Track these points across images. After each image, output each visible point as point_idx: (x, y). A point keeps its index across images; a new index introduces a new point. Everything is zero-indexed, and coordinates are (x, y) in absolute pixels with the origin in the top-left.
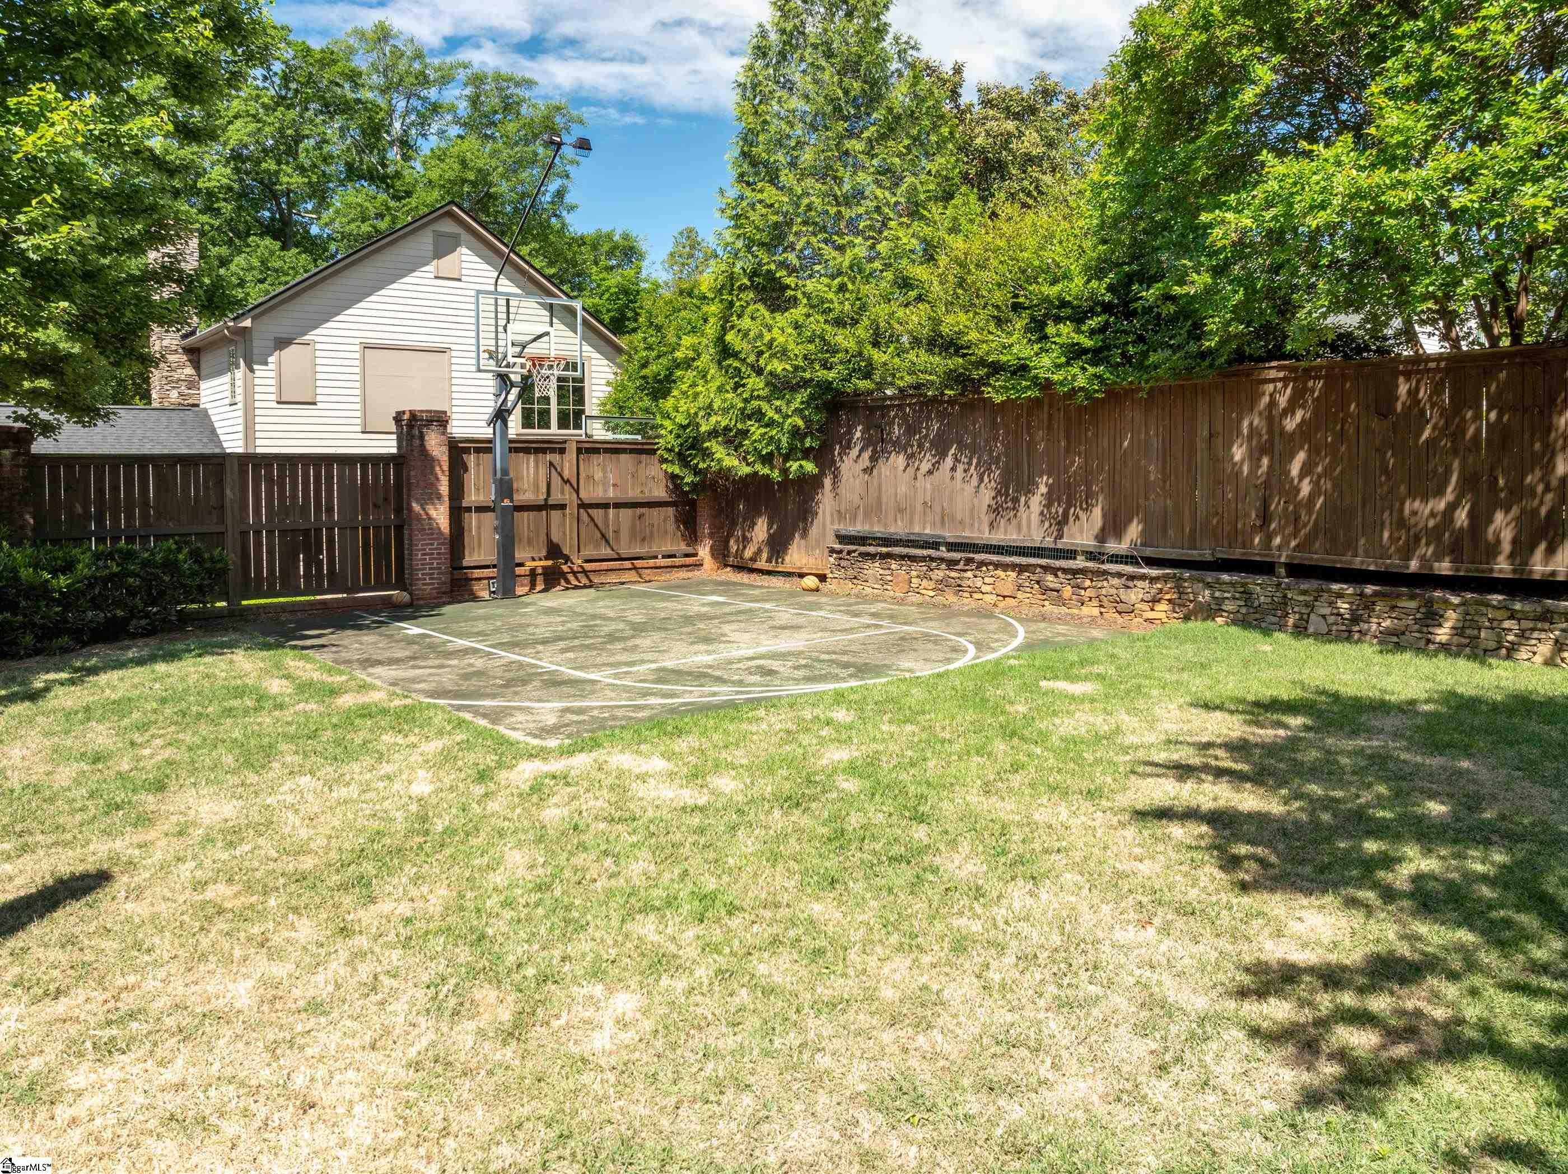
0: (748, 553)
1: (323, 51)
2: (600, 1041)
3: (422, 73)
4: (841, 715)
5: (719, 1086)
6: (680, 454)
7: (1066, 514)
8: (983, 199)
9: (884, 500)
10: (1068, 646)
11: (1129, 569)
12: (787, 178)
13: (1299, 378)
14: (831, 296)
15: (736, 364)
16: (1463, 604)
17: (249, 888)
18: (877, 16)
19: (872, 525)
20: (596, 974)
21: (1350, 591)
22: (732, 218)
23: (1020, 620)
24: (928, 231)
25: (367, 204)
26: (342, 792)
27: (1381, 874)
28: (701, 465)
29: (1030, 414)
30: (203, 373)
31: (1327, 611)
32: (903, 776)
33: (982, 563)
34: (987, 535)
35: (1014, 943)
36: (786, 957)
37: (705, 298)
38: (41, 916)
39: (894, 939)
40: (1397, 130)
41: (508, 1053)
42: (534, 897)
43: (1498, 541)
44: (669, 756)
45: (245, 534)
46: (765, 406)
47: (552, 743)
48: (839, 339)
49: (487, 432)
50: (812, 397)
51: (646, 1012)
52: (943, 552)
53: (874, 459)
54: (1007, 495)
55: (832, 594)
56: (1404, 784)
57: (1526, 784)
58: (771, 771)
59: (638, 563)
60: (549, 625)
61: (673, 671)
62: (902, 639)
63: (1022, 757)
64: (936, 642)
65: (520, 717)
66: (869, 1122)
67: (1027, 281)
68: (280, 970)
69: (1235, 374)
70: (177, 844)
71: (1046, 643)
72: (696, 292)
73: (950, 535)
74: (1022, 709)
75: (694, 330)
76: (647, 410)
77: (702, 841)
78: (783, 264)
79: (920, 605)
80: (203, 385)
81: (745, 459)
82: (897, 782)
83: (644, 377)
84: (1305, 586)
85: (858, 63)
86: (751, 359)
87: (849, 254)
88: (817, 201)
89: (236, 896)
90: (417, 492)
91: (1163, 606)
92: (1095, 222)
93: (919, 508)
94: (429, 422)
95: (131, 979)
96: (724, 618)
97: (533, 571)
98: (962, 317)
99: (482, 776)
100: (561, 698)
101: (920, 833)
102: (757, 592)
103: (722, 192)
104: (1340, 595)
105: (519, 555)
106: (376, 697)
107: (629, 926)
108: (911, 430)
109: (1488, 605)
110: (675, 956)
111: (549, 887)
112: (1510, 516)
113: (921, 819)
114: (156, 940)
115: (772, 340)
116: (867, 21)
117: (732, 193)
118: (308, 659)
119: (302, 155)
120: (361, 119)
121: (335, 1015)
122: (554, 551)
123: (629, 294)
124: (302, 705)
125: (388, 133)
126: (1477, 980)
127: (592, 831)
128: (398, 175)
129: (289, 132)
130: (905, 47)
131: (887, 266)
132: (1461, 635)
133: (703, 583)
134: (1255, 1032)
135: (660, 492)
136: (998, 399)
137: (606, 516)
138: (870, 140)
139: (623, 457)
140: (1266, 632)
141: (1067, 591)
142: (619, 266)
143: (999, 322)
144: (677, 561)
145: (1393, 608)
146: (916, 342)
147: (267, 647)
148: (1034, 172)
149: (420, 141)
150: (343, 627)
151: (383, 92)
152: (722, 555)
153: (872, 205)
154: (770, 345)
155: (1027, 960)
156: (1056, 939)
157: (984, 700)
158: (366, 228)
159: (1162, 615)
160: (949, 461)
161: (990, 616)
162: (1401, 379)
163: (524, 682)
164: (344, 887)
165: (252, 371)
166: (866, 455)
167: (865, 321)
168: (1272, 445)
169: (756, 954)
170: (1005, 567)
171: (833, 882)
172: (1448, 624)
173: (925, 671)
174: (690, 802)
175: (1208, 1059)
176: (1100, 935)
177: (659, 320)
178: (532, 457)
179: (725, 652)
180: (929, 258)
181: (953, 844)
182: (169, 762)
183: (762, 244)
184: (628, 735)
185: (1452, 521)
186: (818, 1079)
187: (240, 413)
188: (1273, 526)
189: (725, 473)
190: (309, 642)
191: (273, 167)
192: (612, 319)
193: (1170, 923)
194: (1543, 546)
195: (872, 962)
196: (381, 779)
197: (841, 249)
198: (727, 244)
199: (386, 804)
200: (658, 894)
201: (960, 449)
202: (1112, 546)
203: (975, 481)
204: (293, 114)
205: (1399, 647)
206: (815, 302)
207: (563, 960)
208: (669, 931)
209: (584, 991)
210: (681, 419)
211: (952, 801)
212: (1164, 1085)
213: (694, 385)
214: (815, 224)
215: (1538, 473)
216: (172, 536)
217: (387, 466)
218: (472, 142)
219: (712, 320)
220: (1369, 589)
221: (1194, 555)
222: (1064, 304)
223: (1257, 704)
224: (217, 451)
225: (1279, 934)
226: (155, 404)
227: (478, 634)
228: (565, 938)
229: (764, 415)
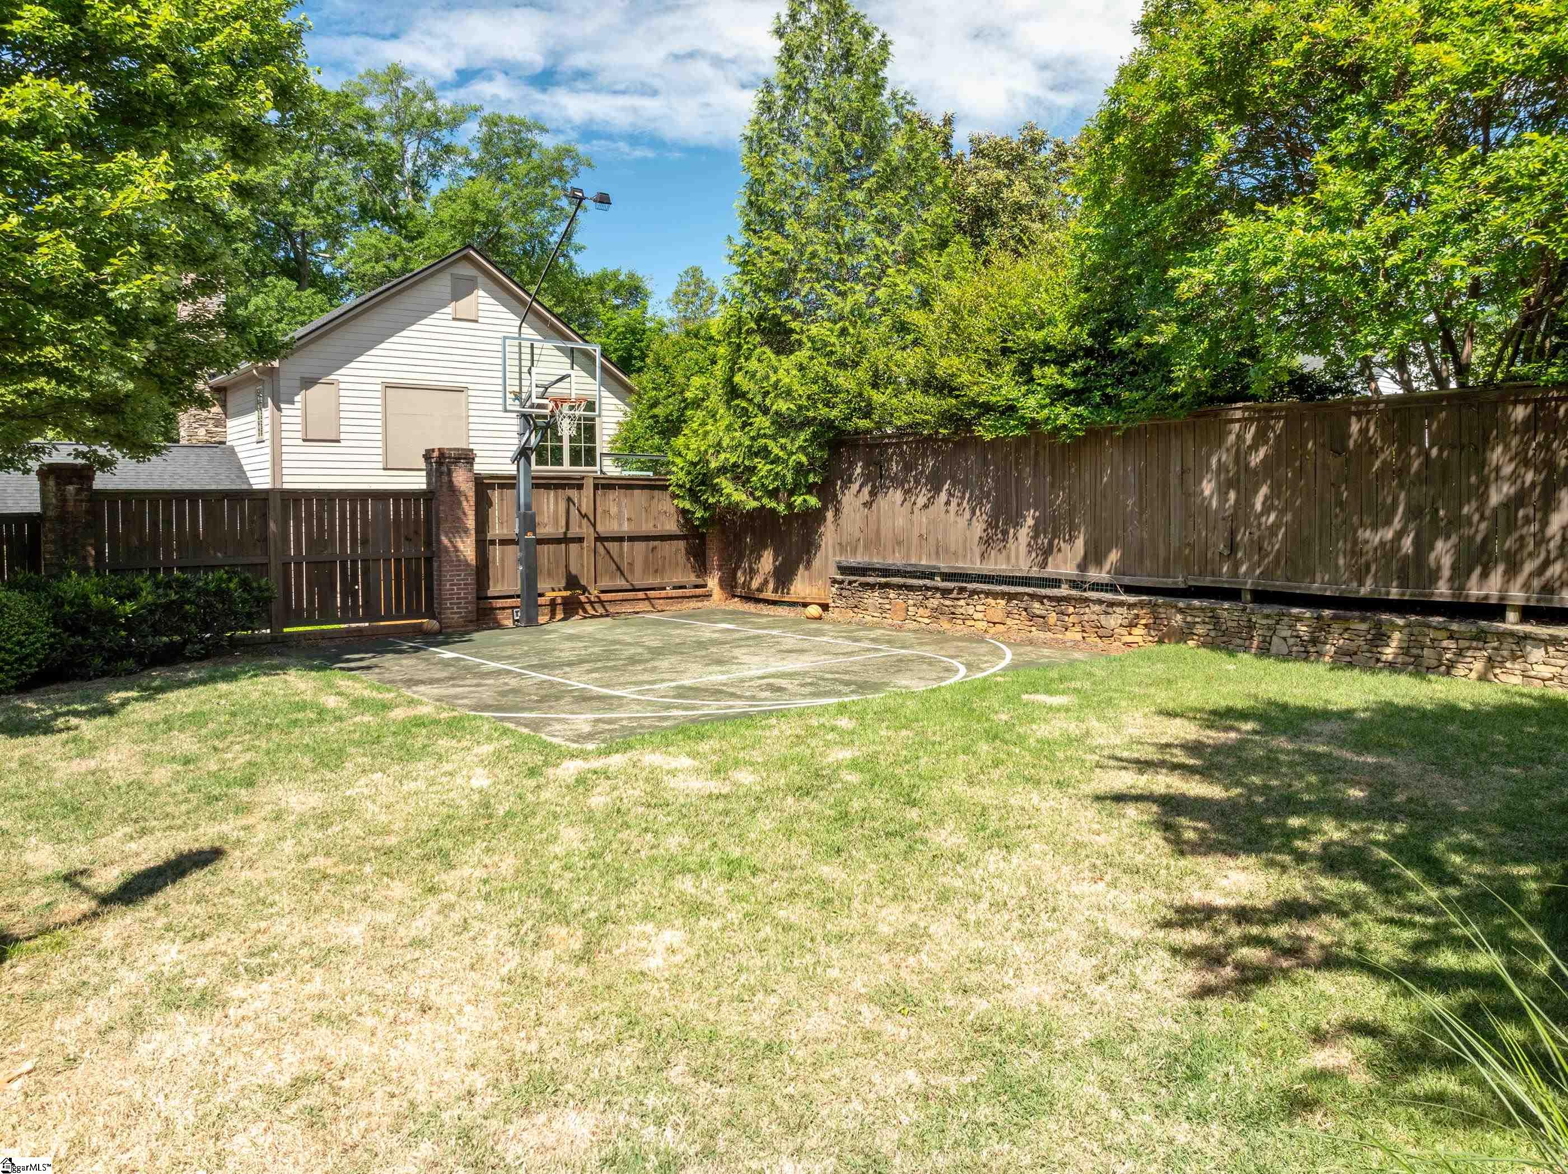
0: (755, 584)
1: (338, 94)
2: (654, 963)
3: (434, 114)
4: (844, 723)
5: (752, 991)
6: (690, 490)
7: (1051, 544)
8: (976, 246)
9: (883, 533)
10: (1050, 666)
11: (1109, 596)
12: (792, 226)
13: (1264, 418)
14: (833, 339)
15: (744, 404)
16: (1408, 625)
17: (345, 859)
18: (876, 72)
19: (871, 556)
20: (646, 916)
21: (1308, 615)
22: (739, 265)
23: (1008, 644)
24: (924, 278)
25: (381, 245)
26: (410, 786)
27: (1298, 843)
28: (711, 500)
29: (1017, 450)
30: (229, 412)
31: (1287, 633)
32: (898, 771)
33: (974, 592)
34: (978, 565)
35: (989, 894)
36: (800, 906)
37: (711, 338)
38: (174, 882)
39: (890, 892)
40: (1339, 195)
41: (583, 970)
42: (590, 863)
43: (1439, 568)
44: (693, 755)
45: (286, 565)
46: (771, 444)
47: (590, 746)
48: (841, 380)
49: (511, 469)
50: (815, 435)
51: (690, 943)
52: (938, 582)
53: (873, 494)
54: (997, 527)
55: (835, 622)
56: (1331, 777)
57: (1437, 775)
58: (784, 767)
59: (651, 594)
60: (574, 649)
61: (691, 688)
62: (900, 661)
63: (1003, 756)
64: (930, 664)
65: (558, 727)
66: (868, 1013)
67: (1015, 325)
68: (385, 918)
69: (1204, 414)
70: (275, 829)
71: (1030, 664)
72: (703, 333)
73: (944, 565)
74: (1004, 717)
75: (701, 371)
76: (659, 449)
77: (727, 820)
78: (787, 309)
79: (915, 631)
80: (230, 423)
81: (752, 494)
82: (893, 776)
83: (654, 416)
84: (1267, 610)
85: (859, 118)
86: (758, 399)
87: (850, 300)
88: (821, 250)
89: (335, 865)
90: (445, 526)
91: (1138, 631)
92: (1076, 271)
93: (915, 540)
94: (457, 460)
95: (263, 925)
96: (737, 643)
97: (553, 601)
98: (956, 361)
99: (532, 772)
100: (592, 711)
101: (913, 814)
102: (764, 620)
103: (730, 239)
104: (1299, 619)
105: (542, 585)
106: (426, 710)
107: (670, 883)
108: (908, 467)
109: (1429, 627)
110: (710, 905)
111: (601, 855)
112: (1449, 544)
113: (913, 803)
114: (277, 897)
115: (778, 381)
116: (866, 78)
117: (740, 240)
118: (354, 679)
119: (317, 196)
120: (375, 159)
121: (437, 946)
122: (572, 582)
123: (635, 332)
124: (357, 719)
125: (399, 173)
126: (1361, 916)
127: (632, 814)
128: (410, 216)
129: (306, 174)
130: (901, 103)
131: (886, 311)
132: (1406, 654)
133: (713, 612)
134: (1175, 951)
135: (671, 526)
136: (988, 437)
137: (621, 548)
138: (870, 190)
139: (637, 492)
140: (1231, 653)
141: (1052, 618)
142: (624, 305)
143: (989, 365)
144: (687, 592)
145: (1346, 629)
146: (913, 383)
147: (319, 668)
148: (1023, 220)
149: (432, 182)
150: (382, 652)
151: (395, 133)
152: (729, 585)
153: (872, 253)
154: (775, 386)
155: (998, 906)
156: (1023, 890)
157: (972, 710)
158: (380, 268)
159: (1139, 639)
160: (943, 496)
161: (982, 640)
162: (1354, 419)
163: (557, 698)
164: (427, 858)
165: (279, 409)
166: (866, 490)
167: (866, 364)
168: (1238, 480)
169: (776, 904)
170: (995, 595)
171: (839, 851)
172: (1394, 644)
173: (920, 687)
174: (716, 791)
175: (1138, 971)
176: (1059, 888)
177: (668, 361)
178: (552, 493)
179: (737, 673)
180: (925, 304)
181: (940, 823)
182: (251, 764)
183: (768, 290)
184: (657, 739)
185: (1399, 549)
186: (829, 986)
187: (268, 450)
188: (1240, 555)
189: (733, 508)
190: (353, 665)
191: (291, 209)
192: (620, 357)
193: (1116, 879)
194: (1478, 571)
195: (871, 909)
196: (445, 774)
197: (842, 294)
198: (735, 290)
199: (451, 795)
200: (692, 861)
201: (954, 484)
202: (1094, 575)
203: (967, 515)
204: (309, 157)
205: (1351, 665)
206: (819, 345)
207: (619, 907)
208: (704, 885)
209: (638, 929)
210: (691, 456)
211: (940, 789)
212: (1102, 988)
213: (703, 424)
214: (818, 270)
215: (1474, 504)
216: (222, 566)
217: (417, 500)
218: (483, 184)
219: (721, 363)
220: (1327, 613)
221: (1168, 582)
222: (1049, 348)
223: (1214, 712)
224: (245, 487)
225: (1207, 887)
226: (183, 442)
227: (509, 657)
228: (618, 893)
229: (770, 452)
